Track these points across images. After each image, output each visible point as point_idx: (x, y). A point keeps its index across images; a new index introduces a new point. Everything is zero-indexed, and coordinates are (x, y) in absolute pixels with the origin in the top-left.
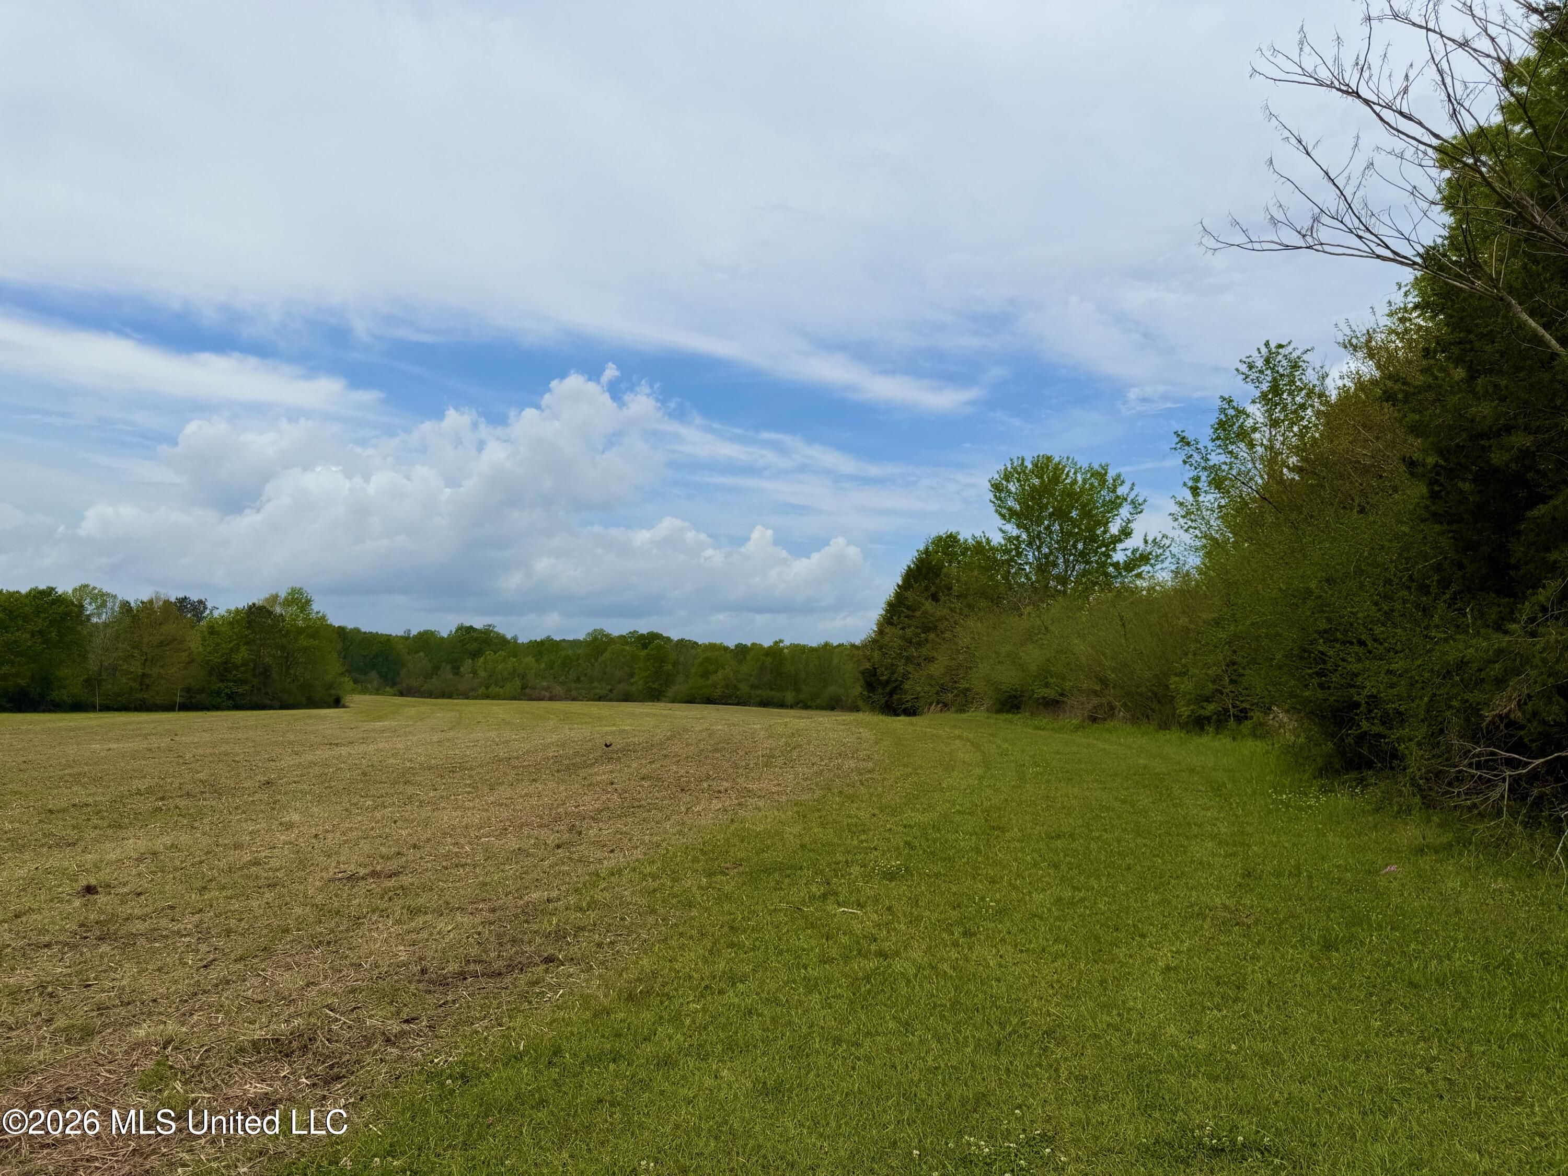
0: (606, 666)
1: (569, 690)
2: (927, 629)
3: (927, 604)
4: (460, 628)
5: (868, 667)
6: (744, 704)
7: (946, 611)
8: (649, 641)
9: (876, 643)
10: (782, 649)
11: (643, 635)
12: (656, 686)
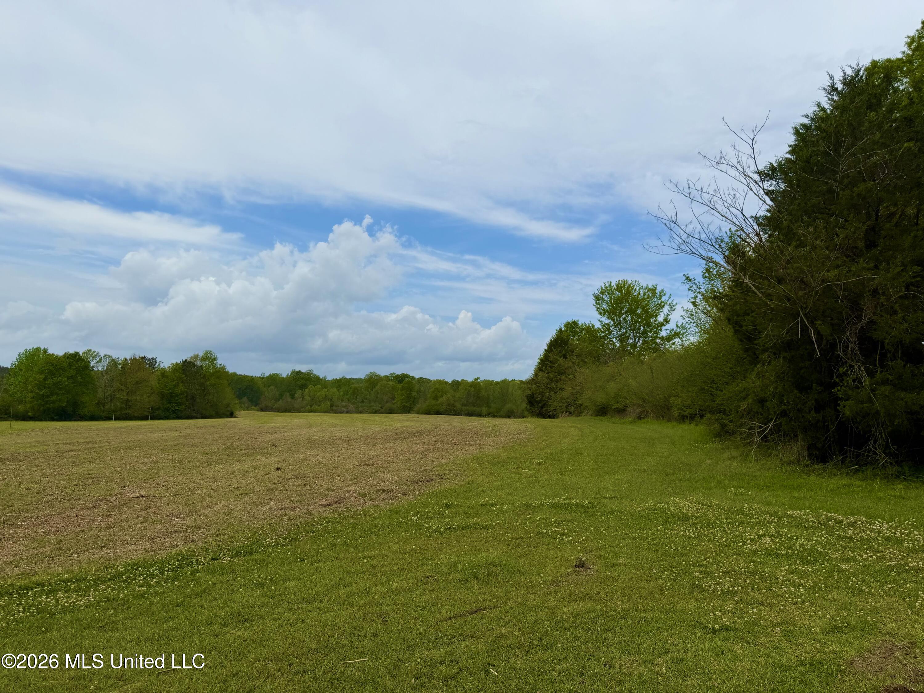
0: (378, 393)
1: (358, 407)
2: (561, 373)
3: (560, 360)
4: (293, 372)
5: (529, 393)
6: (458, 415)
7: (571, 364)
8: (402, 379)
9: (533, 381)
10: (479, 383)
11: (398, 375)
12: (408, 404)
